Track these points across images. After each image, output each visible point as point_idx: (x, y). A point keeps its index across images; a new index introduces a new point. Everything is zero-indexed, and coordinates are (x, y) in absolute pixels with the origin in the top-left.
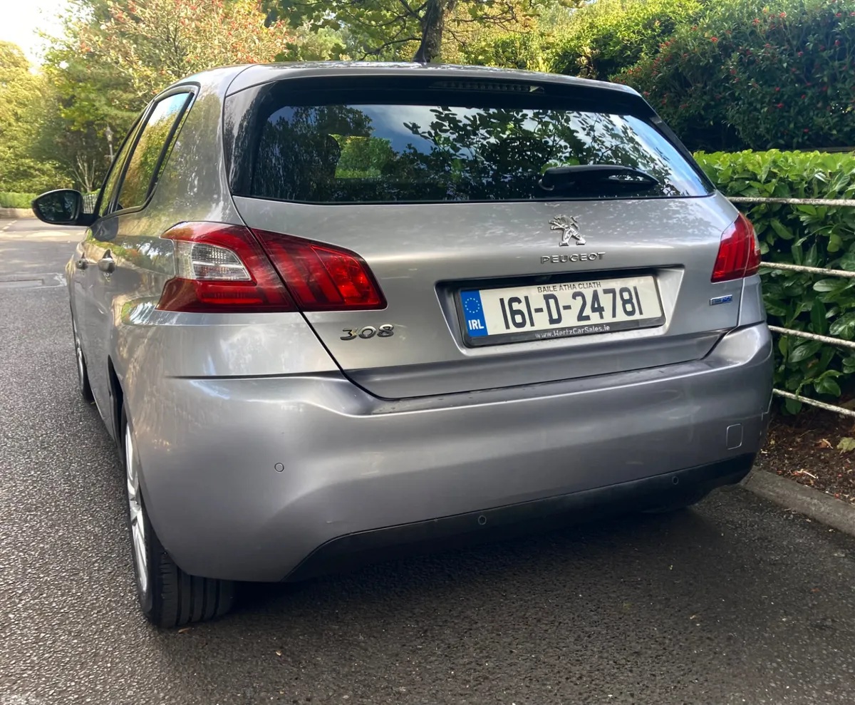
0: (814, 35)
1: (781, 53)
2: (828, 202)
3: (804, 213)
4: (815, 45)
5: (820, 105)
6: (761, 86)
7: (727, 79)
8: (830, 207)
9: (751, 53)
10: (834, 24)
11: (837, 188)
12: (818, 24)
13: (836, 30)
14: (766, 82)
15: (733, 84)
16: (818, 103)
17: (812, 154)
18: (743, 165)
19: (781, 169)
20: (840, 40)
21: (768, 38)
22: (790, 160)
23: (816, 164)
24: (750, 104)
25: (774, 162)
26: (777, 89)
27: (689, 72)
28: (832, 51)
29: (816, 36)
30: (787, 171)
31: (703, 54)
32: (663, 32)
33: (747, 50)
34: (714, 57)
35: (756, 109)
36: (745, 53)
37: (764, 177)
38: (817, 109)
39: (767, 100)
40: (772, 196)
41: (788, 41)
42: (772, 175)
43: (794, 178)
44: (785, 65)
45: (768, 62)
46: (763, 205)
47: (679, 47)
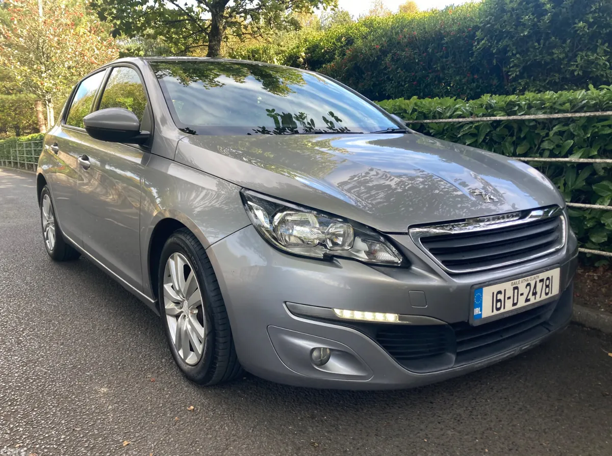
0: (431, 44)
1: (414, 54)
2: (444, 120)
3: (432, 129)
4: (433, 50)
6: (404, 72)
7: (386, 68)
8: (446, 123)
9: (398, 54)
10: (442, 39)
11: (448, 114)
12: (433, 38)
13: (443, 42)
14: (407, 71)
15: (389, 71)
16: (435, 81)
17: (435, 99)
18: (399, 106)
19: (419, 107)
20: (446, 47)
21: (407, 46)
22: (424, 102)
23: (437, 103)
24: (399, 82)
25: (416, 104)
26: (413, 74)
27: (363, 66)
28: (442, 53)
29: (433, 45)
30: (422, 107)
31: (371, 55)
32: (347, 44)
33: (396, 53)
34: (377, 57)
35: (402, 85)
36: (395, 54)
37: (410, 112)
38: (435, 84)
39: (408, 80)
40: (416, 120)
41: (418, 47)
42: (414, 110)
43: (427, 111)
44: (417, 61)
45: (407, 59)
46: (411, 125)
47: (357, 52)
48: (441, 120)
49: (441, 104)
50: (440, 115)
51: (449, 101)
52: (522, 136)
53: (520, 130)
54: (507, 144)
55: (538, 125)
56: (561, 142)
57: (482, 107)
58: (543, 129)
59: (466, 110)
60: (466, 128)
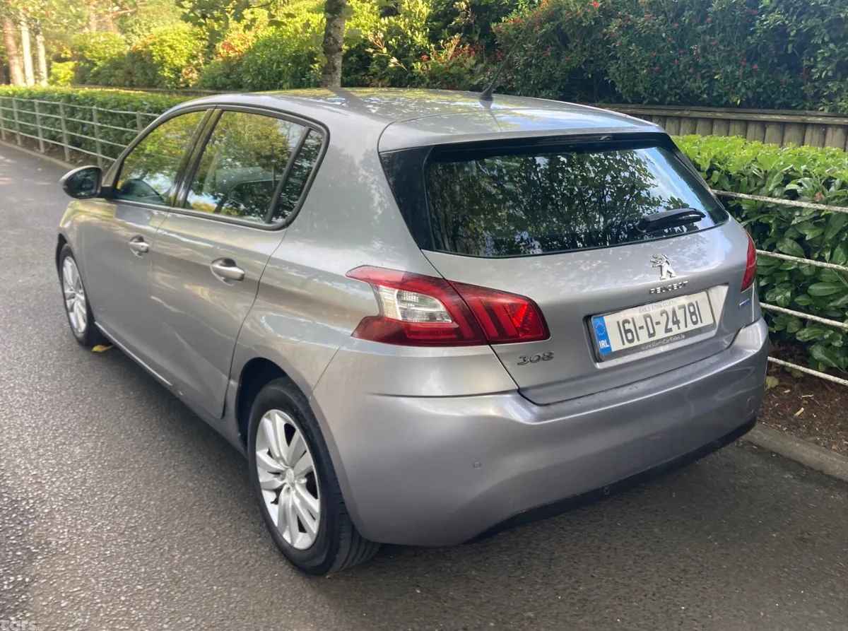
5: (691, 70)
6: (641, 51)
7: (610, 41)
9: (630, 20)
15: (615, 47)
16: (689, 68)
24: (629, 64)
26: (655, 54)
27: (570, 30)
31: (585, 16)
33: (626, 16)
34: (595, 20)
35: (634, 69)
36: (624, 18)
38: (689, 74)
39: (646, 63)
44: (664, 35)
45: (648, 31)
47: (561, 6)
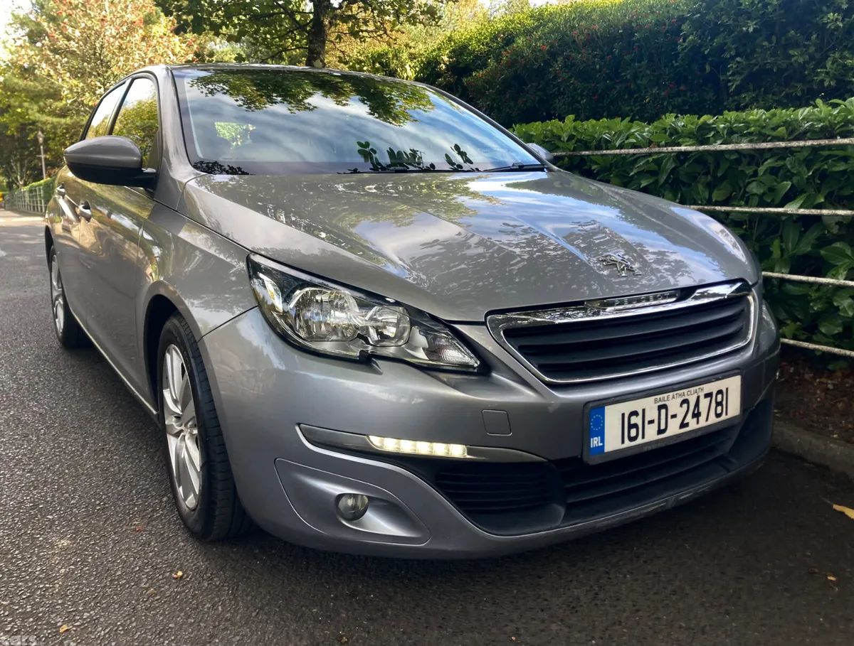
2: (612, 152)
3: (596, 163)
8: (615, 155)
11: (617, 144)
17: (601, 120)
18: (552, 131)
19: (578, 132)
22: (586, 125)
23: (604, 127)
25: (573, 128)
30: (583, 133)
37: (566, 139)
40: (574, 150)
42: (571, 137)
43: (588, 138)
46: (566, 159)
48: (609, 152)
49: (608, 128)
50: (607, 144)
51: (619, 124)
52: (719, 175)
53: (718, 166)
54: (700, 187)
55: (743, 159)
56: (775, 184)
57: (666, 132)
58: (749, 164)
59: (643, 137)
60: (641, 164)
